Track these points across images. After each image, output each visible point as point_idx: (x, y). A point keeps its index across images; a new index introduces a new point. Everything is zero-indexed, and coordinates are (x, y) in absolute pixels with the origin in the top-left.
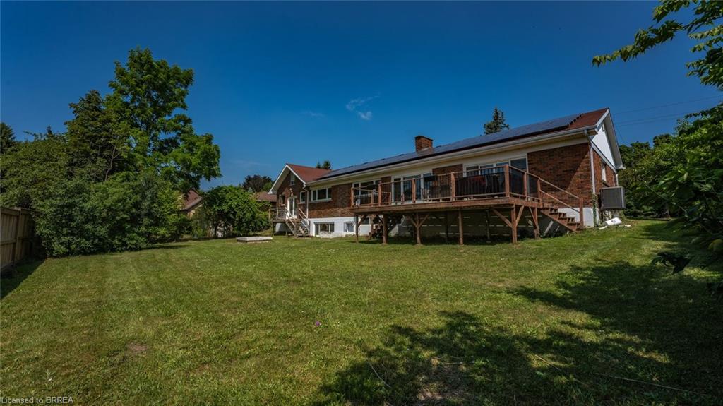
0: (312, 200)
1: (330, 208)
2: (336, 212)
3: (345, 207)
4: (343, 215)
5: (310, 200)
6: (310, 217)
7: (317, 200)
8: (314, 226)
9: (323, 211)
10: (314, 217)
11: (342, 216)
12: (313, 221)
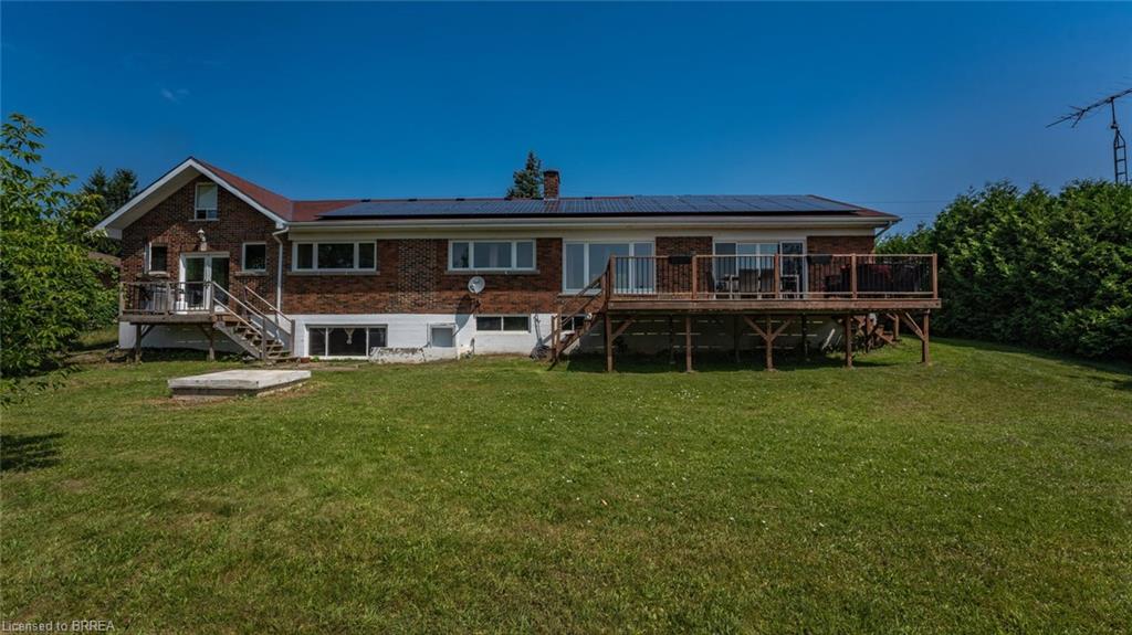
0: (295, 269)
1: (371, 289)
2: (394, 301)
3: (427, 290)
4: (417, 308)
5: (287, 266)
6: (289, 309)
7: (315, 269)
8: (306, 334)
9: (342, 297)
10: (305, 312)
11: (412, 311)
12: (303, 320)
